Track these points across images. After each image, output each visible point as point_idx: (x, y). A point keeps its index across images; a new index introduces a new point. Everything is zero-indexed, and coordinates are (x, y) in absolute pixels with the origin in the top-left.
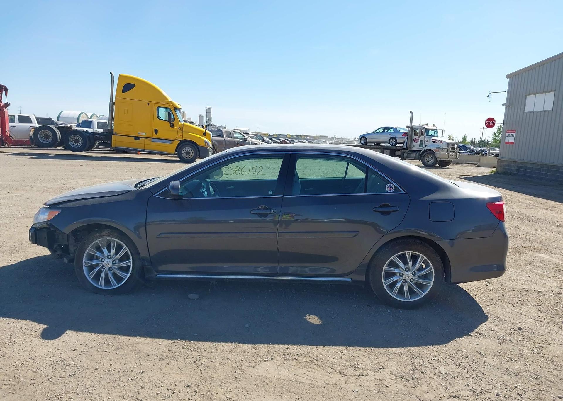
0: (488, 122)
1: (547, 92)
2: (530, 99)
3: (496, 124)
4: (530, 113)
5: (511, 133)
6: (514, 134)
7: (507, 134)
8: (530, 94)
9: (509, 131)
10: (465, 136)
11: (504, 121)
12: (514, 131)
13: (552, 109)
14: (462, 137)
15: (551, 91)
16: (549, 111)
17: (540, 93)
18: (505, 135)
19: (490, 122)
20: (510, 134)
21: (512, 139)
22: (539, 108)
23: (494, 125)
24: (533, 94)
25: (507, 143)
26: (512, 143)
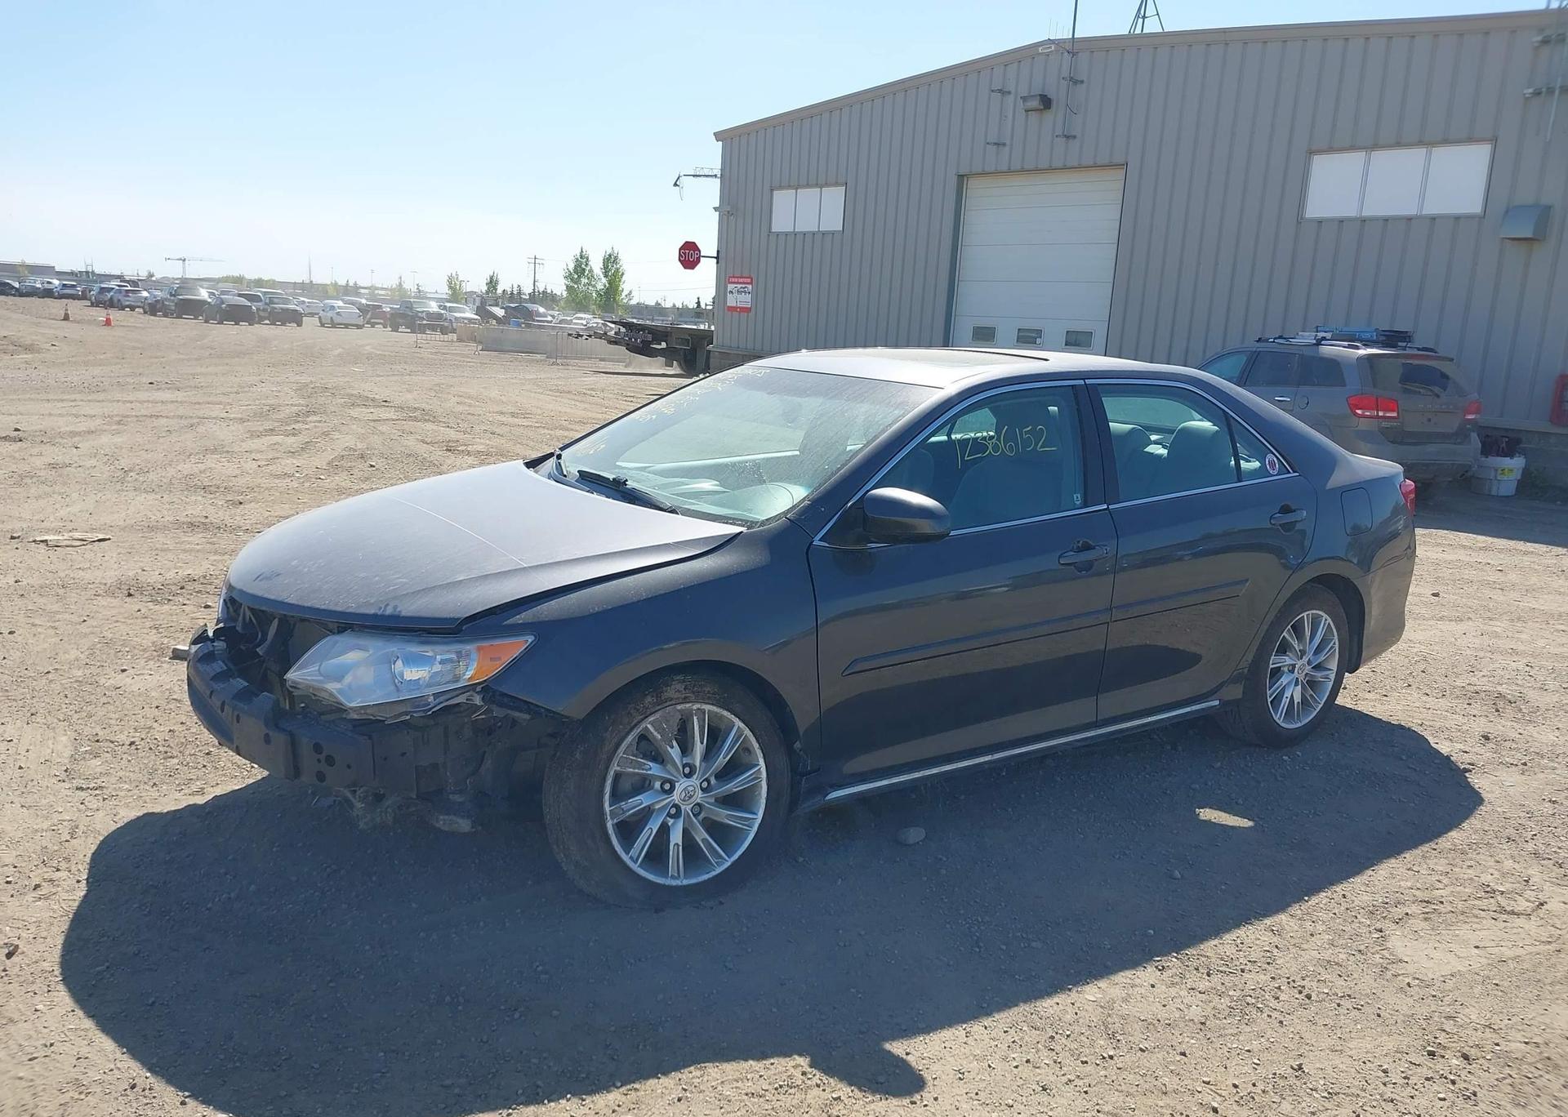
0: (685, 254)
1: (827, 185)
2: (782, 200)
3: (702, 259)
4: (787, 234)
5: (741, 283)
6: (750, 287)
7: (730, 287)
8: (781, 188)
9: (736, 280)
10: (491, 278)
11: (718, 252)
12: (749, 280)
13: (841, 229)
14: (486, 281)
15: (836, 184)
16: (833, 233)
17: (808, 186)
18: (726, 288)
19: (689, 256)
20: (739, 286)
21: (745, 300)
22: (807, 223)
23: (698, 261)
24: (789, 187)
25: (732, 309)
26: (747, 310)
